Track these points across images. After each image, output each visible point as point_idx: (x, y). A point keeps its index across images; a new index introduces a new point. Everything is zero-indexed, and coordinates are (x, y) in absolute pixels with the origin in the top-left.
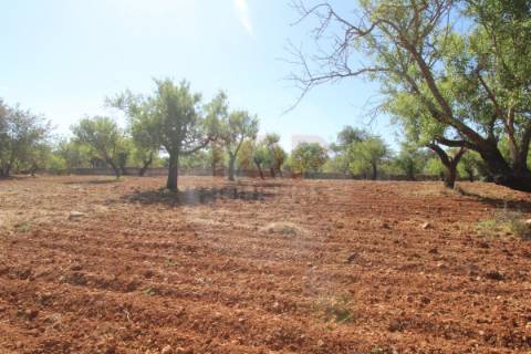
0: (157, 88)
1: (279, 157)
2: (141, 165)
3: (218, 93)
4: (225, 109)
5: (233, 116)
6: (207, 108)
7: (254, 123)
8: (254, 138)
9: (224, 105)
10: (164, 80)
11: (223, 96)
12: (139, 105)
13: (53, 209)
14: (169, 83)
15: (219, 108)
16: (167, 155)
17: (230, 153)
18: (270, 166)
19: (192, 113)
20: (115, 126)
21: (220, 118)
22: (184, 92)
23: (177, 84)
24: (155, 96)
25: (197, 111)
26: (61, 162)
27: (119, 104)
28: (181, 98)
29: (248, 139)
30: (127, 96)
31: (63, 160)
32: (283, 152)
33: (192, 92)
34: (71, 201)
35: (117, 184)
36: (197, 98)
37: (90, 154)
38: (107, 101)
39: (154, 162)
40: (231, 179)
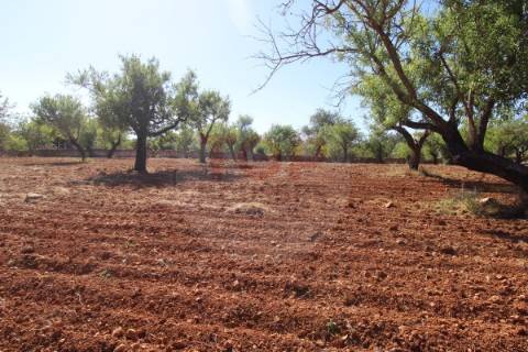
0: (122, 64)
1: (255, 139)
2: (109, 146)
3: (187, 72)
4: (195, 89)
5: (203, 97)
6: (176, 87)
7: (226, 105)
8: (226, 119)
9: (193, 84)
10: (130, 56)
11: (193, 75)
12: (103, 83)
13: (9, 191)
14: (135, 61)
15: (189, 88)
16: (136, 137)
17: (202, 135)
18: (246, 147)
19: (161, 92)
20: (79, 105)
21: (190, 98)
22: (152, 70)
23: (144, 62)
24: (121, 74)
25: (165, 90)
26: (22, 143)
27: (82, 81)
28: (149, 77)
29: (219, 121)
30: (90, 73)
31: (24, 141)
32: (256, 135)
33: (160, 71)
34: (31, 182)
35: (83, 165)
36: (166, 77)
37: (53, 134)
38: (69, 77)
39: (123, 144)
40: (203, 161)
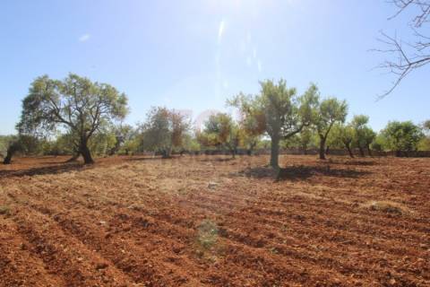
0: (261, 88)
1: (371, 136)
2: (248, 147)
3: (309, 86)
4: (316, 99)
5: (323, 104)
6: (300, 99)
7: (343, 108)
8: (343, 121)
9: (315, 96)
10: (266, 81)
11: (314, 88)
12: (248, 103)
14: (270, 84)
15: (311, 98)
16: (270, 139)
17: (321, 136)
18: (361, 144)
19: (289, 104)
20: (231, 119)
21: (312, 106)
22: (282, 88)
23: (276, 84)
24: (260, 95)
25: (292, 102)
26: (197, 146)
27: (235, 103)
28: (280, 94)
29: (337, 122)
30: (240, 97)
31: (199, 145)
32: (371, 132)
33: (288, 88)
35: (234, 161)
36: (292, 93)
37: (215, 140)
38: (228, 101)
39: (258, 145)
40: (322, 157)
